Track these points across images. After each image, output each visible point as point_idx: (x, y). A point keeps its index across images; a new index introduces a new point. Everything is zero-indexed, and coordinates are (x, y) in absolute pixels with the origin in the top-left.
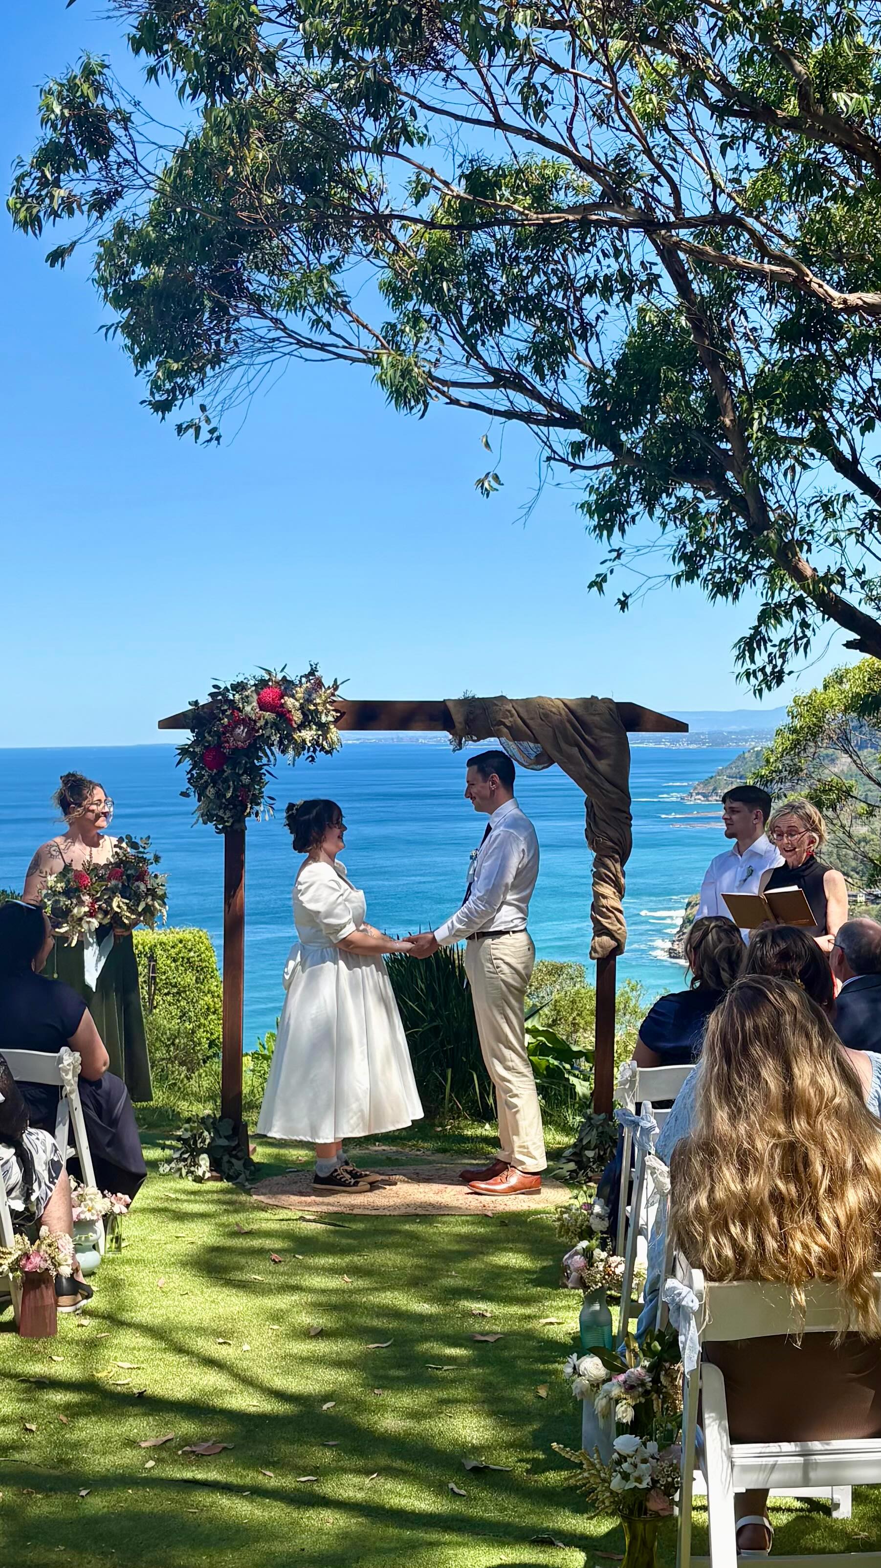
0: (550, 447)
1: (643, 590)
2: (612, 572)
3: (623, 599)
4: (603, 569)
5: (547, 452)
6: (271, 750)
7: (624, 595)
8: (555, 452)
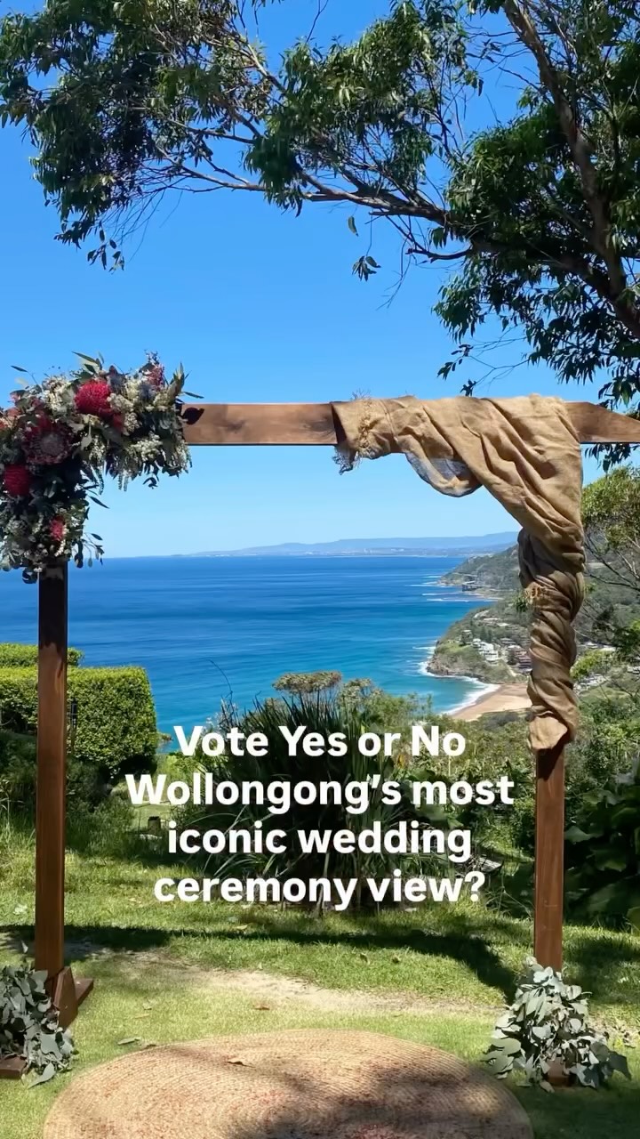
0: (413, 240)
1: (489, 378)
2: (460, 362)
3: (468, 385)
4: (453, 359)
5: (411, 245)
6: (97, 471)
7: (470, 382)
8: (416, 244)
